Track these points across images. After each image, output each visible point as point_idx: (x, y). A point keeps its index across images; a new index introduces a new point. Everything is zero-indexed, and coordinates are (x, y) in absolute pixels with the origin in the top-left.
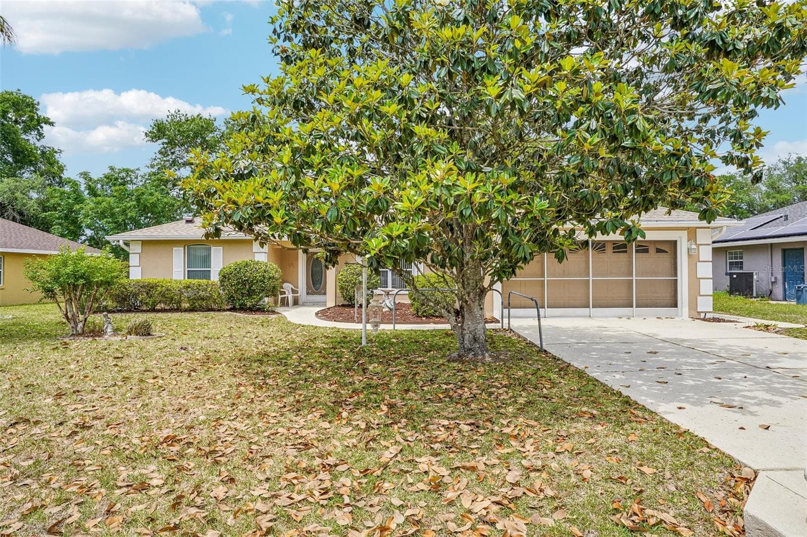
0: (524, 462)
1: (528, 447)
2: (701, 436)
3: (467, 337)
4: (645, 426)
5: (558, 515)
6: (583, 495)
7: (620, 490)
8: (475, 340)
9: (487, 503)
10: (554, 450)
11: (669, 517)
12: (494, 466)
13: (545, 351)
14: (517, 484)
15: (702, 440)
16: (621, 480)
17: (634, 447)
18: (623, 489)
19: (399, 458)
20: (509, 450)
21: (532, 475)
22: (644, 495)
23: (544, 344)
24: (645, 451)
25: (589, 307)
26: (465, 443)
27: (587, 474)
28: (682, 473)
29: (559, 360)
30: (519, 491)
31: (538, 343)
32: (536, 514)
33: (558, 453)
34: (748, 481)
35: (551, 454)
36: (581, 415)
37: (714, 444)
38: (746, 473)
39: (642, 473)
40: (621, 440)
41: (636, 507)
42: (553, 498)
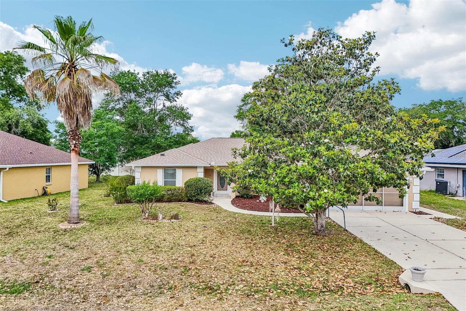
0: (348, 267)
1: (349, 264)
2: (395, 262)
3: (319, 226)
4: (380, 259)
5: (359, 278)
6: (364, 275)
7: (373, 274)
8: (322, 226)
9: (341, 276)
10: (356, 265)
11: (384, 279)
12: (341, 268)
13: (347, 230)
14: (348, 272)
15: (395, 263)
16: (374, 272)
17: (377, 264)
18: (374, 274)
19: (314, 266)
20: (343, 265)
21: (351, 270)
22: (379, 275)
23: (346, 227)
24: (380, 265)
25: (362, 205)
26: (331, 263)
27: (365, 270)
28: (388, 270)
29: (352, 235)
30: (349, 274)
31: (343, 226)
32: (354, 278)
33: (357, 265)
34: (403, 272)
35: (355, 266)
36: (362, 255)
37: (398, 264)
38: (403, 270)
39: (379, 270)
40: (374, 263)
41: (376, 277)
42: (357, 275)
